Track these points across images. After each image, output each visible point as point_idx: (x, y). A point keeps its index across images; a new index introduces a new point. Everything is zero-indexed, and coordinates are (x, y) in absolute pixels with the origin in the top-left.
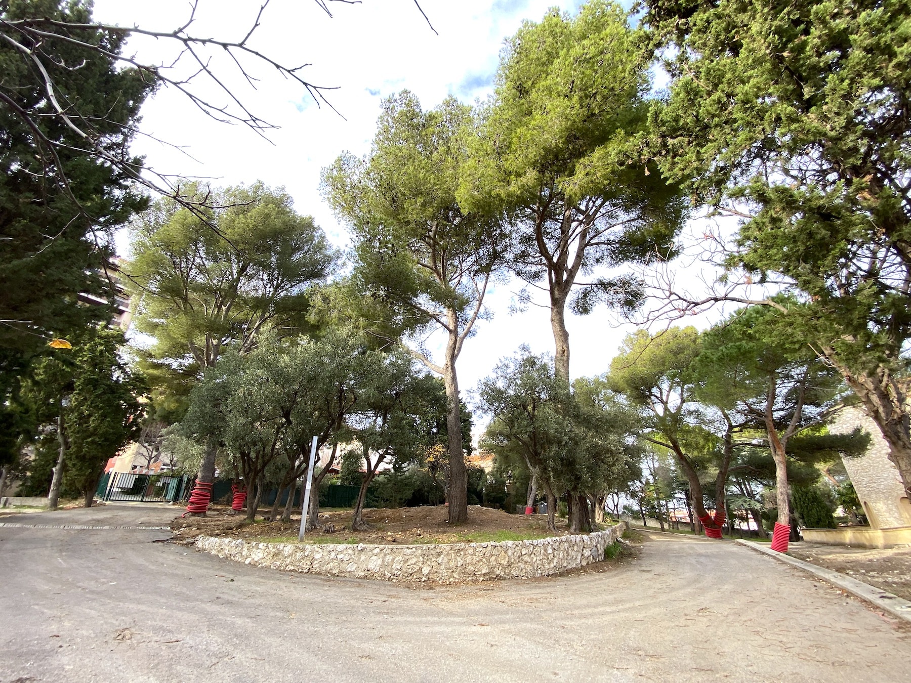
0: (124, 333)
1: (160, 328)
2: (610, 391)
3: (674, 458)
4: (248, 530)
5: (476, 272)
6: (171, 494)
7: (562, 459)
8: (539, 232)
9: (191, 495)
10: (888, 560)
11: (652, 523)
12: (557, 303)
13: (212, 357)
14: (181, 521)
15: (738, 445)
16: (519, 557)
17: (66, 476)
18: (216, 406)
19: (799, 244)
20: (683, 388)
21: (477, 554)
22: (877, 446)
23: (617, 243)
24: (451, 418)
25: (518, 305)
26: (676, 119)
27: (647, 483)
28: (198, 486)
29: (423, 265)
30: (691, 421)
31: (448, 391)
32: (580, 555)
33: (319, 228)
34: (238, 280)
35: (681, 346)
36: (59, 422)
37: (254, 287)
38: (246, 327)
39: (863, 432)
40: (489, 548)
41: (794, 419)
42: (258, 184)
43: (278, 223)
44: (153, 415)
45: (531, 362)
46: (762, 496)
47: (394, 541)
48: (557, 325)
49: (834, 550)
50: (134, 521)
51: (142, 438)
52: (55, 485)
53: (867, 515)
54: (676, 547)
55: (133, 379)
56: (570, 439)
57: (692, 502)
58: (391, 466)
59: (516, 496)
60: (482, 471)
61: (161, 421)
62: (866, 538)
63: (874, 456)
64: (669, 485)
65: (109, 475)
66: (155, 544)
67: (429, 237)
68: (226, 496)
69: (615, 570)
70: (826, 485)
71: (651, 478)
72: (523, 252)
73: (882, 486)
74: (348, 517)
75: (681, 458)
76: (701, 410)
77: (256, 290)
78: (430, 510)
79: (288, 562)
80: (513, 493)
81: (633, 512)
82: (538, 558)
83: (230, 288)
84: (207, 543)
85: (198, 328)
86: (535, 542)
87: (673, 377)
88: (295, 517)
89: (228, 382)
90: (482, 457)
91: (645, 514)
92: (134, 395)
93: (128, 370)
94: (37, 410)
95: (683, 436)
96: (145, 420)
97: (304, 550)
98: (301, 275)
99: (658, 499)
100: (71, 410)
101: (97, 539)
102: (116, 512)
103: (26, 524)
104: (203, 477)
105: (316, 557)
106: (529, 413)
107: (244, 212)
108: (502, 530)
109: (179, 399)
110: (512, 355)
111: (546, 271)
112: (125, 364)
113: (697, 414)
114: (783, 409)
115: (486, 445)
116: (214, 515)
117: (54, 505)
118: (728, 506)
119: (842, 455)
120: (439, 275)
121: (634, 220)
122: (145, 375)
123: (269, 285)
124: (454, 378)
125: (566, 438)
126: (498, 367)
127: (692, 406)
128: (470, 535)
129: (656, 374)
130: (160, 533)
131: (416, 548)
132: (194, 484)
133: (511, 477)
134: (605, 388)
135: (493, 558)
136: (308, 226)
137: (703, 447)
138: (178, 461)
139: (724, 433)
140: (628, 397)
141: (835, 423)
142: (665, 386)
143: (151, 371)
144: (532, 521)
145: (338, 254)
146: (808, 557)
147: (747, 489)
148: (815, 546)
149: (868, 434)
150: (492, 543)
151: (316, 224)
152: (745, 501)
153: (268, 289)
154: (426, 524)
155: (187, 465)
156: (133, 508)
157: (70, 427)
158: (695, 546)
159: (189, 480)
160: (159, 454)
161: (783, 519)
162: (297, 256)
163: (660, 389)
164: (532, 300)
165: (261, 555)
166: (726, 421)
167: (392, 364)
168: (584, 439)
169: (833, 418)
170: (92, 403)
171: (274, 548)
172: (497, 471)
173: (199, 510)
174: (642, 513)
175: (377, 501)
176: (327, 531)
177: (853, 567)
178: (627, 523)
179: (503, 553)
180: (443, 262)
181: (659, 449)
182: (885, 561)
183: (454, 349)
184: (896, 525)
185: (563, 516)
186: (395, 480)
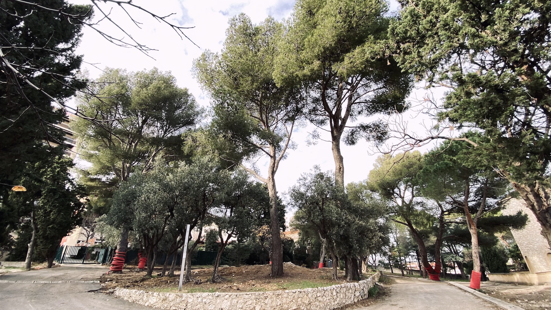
0: (72, 160)
1: (94, 157)
2: (369, 191)
3: (409, 230)
4: (147, 283)
5: (286, 120)
6: (101, 258)
7: (341, 236)
8: (324, 96)
9: (113, 260)
10: (541, 293)
11: (397, 271)
12: (336, 139)
13: (126, 174)
14: (107, 276)
15: (448, 222)
16: (315, 298)
17: (36, 249)
18: (128, 205)
19: (484, 108)
20: (413, 188)
21: (289, 297)
22: (532, 222)
23: (371, 102)
24: (272, 210)
25: (312, 140)
26: (406, 32)
27: (393, 247)
28: (117, 254)
29: (254, 117)
30: (419, 208)
31: (271, 193)
32: (353, 295)
33: (191, 95)
34: (142, 127)
35: (411, 163)
36: (32, 216)
37: (152, 131)
38: (147, 155)
39: (523, 214)
40: (297, 293)
41: (481, 207)
42: (154, 70)
43: (166, 92)
44: (90, 209)
45: (321, 176)
46: (463, 253)
47: (238, 289)
48: (336, 152)
49: (508, 287)
50: (77, 277)
51: (84, 224)
52: (30, 254)
53: (527, 264)
54: (412, 287)
55: (78, 188)
56: (345, 223)
57: (420, 258)
58: (236, 239)
59: (313, 256)
60: (292, 241)
61: (95, 213)
62: (527, 278)
63: (530, 228)
64: (406, 247)
65: (62, 248)
66: (90, 293)
67: (258, 100)
68: (135, 260)
69: (375, 304)
70: (501, 246)
71: (395, 243)
72: (314, 108)
73: (536, 246)
74: (209, 273)
75: (413, 231)
76: (424, 201)
77: (153, 133)
78: (261, 268)
79: (172, 305)
80: (311, 254)
81: (384, 264)
82: (327, 298)
83: (137, 132)
84: (121, 293)
85: (118, 157)
86: (325, 288)
87: (406, 182)
88: (176, 273)
89: (135, 191)
90: (292, 233)
91: (392, 266)
92: (78, 198)
93: (74, 183)
94: (19, 209)
95: (414, 218)
96: (85, 212)
97: (181, 297)
98: (181, 123)
99: (400, 256)
100: (39, 208)
101: (53, 290)
102: (66, 271)
103: (11, 280)
104: (120, 248)
105: (189, 301)
106: (320, 207)
107: (146, 86)
108: (304, 280)
109: (106, 200)
110: (308, 172)
111: (328, 119)
112: (73, 179)
113: (422, 204)
114: (474, 201)
115: (294, 225)
116: (127, 272)
117: (29, 267)
118: (443, 260)
119: (510, 228)
120: (264, 123)
121: (381, 88)
122: (85, 186)
123: (161, 130)
124: (274, 186)
125: (343, 223)
126: (300, 179)
127: (419, 199)
128: (285, 284)
129: (396, 181)
130: (92, 285)
131: (251, 294)
132: (115, 253)
133: (309, 244)
134: (366, 189)
135: (300, 299)
136: (185, 94)
137: (427, 225)
138: (105, 238)
139: (439, 216)
140: (380, 194)
141: (506, 208)
142: (402, 187)
143: (89, 183)
144: (323, 274)
145: (203, 111)
146: (493, 292)
147: (454, 249)
148: (496, 284)
149: (526, 215)
150: (299, 290)
151: (189, 93)
152: (453, 257)
153: (160, 133)
154: (257, 276)
155: (110, 240)
156: (77, 268)
157: (39, 218)
158: (423, 287)
159: (112, 250)
160: (94, 234)
161: (477, 269)
162: (179, 112)
163: (399, 189)
164: (320, 137)
165: (155, 300)
166: (440, 208)
167: (235, 178)
168: (354, 222)
169: (505, 206)
170: (52, 204)
171: (163, 295)
172: (301, 240)
173: (118, 270)
174: (390, 265)
175: (227, 261)
176: (196, 283)
177: (520, 297)
178: (381, 272)
179: (305, 296)
180: (266, 115)
181: (400, 226)
182: (539, 293)
183: (274, 167)
184: (545, 270)
185: (342, 269)
186: (239, 248)
